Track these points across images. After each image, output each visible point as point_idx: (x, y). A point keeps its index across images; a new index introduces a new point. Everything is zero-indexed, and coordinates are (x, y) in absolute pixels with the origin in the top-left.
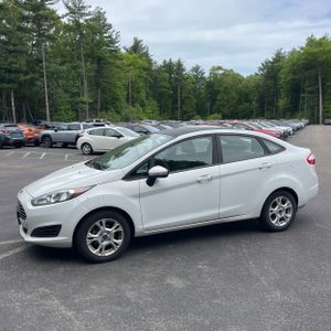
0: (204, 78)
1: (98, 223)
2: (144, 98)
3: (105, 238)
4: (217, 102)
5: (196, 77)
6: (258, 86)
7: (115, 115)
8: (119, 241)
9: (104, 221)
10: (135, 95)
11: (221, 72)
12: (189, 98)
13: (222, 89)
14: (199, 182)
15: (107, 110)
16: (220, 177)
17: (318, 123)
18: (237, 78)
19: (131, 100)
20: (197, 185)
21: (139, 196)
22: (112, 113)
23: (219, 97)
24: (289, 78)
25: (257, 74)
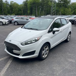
0: (9, 4)
1: (44, 48)
3: (45, 52)
5: (6, 4)
6: (23, 7)
8: (48, 52)
11: (13, 3)
12: (5, 9)
13: (14, 7)
17: (37, 17)
23: (13, 9)
24: (30, 6)
25: (22, 4)
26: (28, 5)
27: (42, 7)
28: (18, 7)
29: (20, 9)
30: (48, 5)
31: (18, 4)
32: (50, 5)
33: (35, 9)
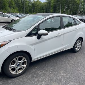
0: (31, 2)
1: (15, 60)
2: (14, 7)
3: (18, 65)
4: (35, 9)
5: (29, 1)
6: (45, 6)
7: (5, 11)
8: (25, 66)
9: (18, 58)
10: (11, 5)
12: (27, 7)
14: (57, 36)
15: (3, 9)
16: (64, 34)
18: (40, 3)
19: (10, 7)
20: (56, 38)
21: (34, 44)
22: (4, 10)
23: (35, 8)
24: (53, 4)
25: (45, 2)
26: (52, 3)
27: (68, 5)
28: (41, 5)
29: (43, 8)
30: (75, 2)
31: (40, 2)
32: (78, 4)
33: (58, 7)
